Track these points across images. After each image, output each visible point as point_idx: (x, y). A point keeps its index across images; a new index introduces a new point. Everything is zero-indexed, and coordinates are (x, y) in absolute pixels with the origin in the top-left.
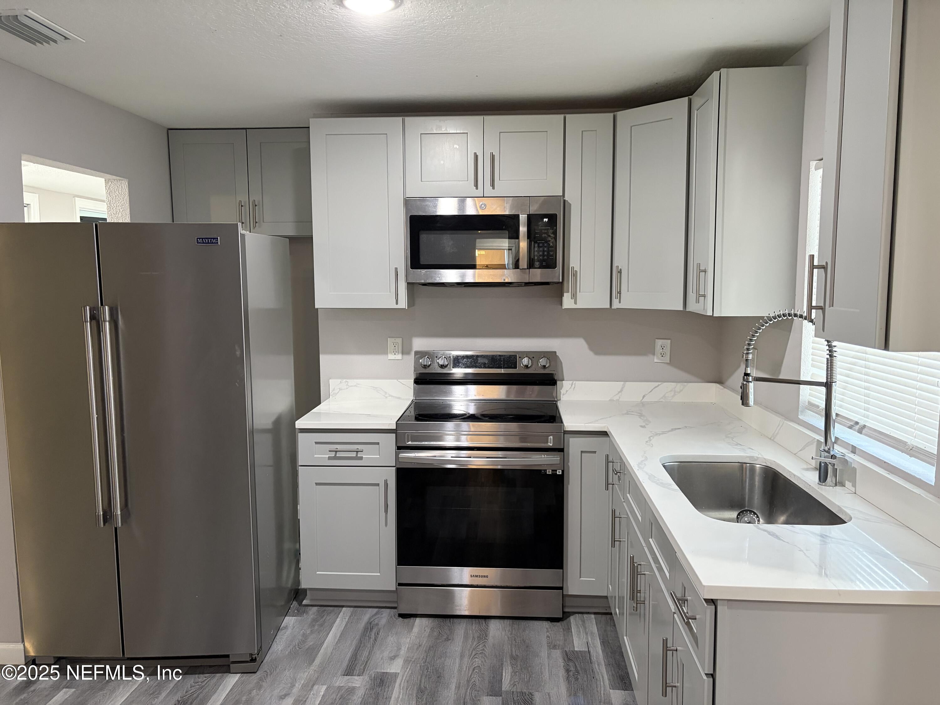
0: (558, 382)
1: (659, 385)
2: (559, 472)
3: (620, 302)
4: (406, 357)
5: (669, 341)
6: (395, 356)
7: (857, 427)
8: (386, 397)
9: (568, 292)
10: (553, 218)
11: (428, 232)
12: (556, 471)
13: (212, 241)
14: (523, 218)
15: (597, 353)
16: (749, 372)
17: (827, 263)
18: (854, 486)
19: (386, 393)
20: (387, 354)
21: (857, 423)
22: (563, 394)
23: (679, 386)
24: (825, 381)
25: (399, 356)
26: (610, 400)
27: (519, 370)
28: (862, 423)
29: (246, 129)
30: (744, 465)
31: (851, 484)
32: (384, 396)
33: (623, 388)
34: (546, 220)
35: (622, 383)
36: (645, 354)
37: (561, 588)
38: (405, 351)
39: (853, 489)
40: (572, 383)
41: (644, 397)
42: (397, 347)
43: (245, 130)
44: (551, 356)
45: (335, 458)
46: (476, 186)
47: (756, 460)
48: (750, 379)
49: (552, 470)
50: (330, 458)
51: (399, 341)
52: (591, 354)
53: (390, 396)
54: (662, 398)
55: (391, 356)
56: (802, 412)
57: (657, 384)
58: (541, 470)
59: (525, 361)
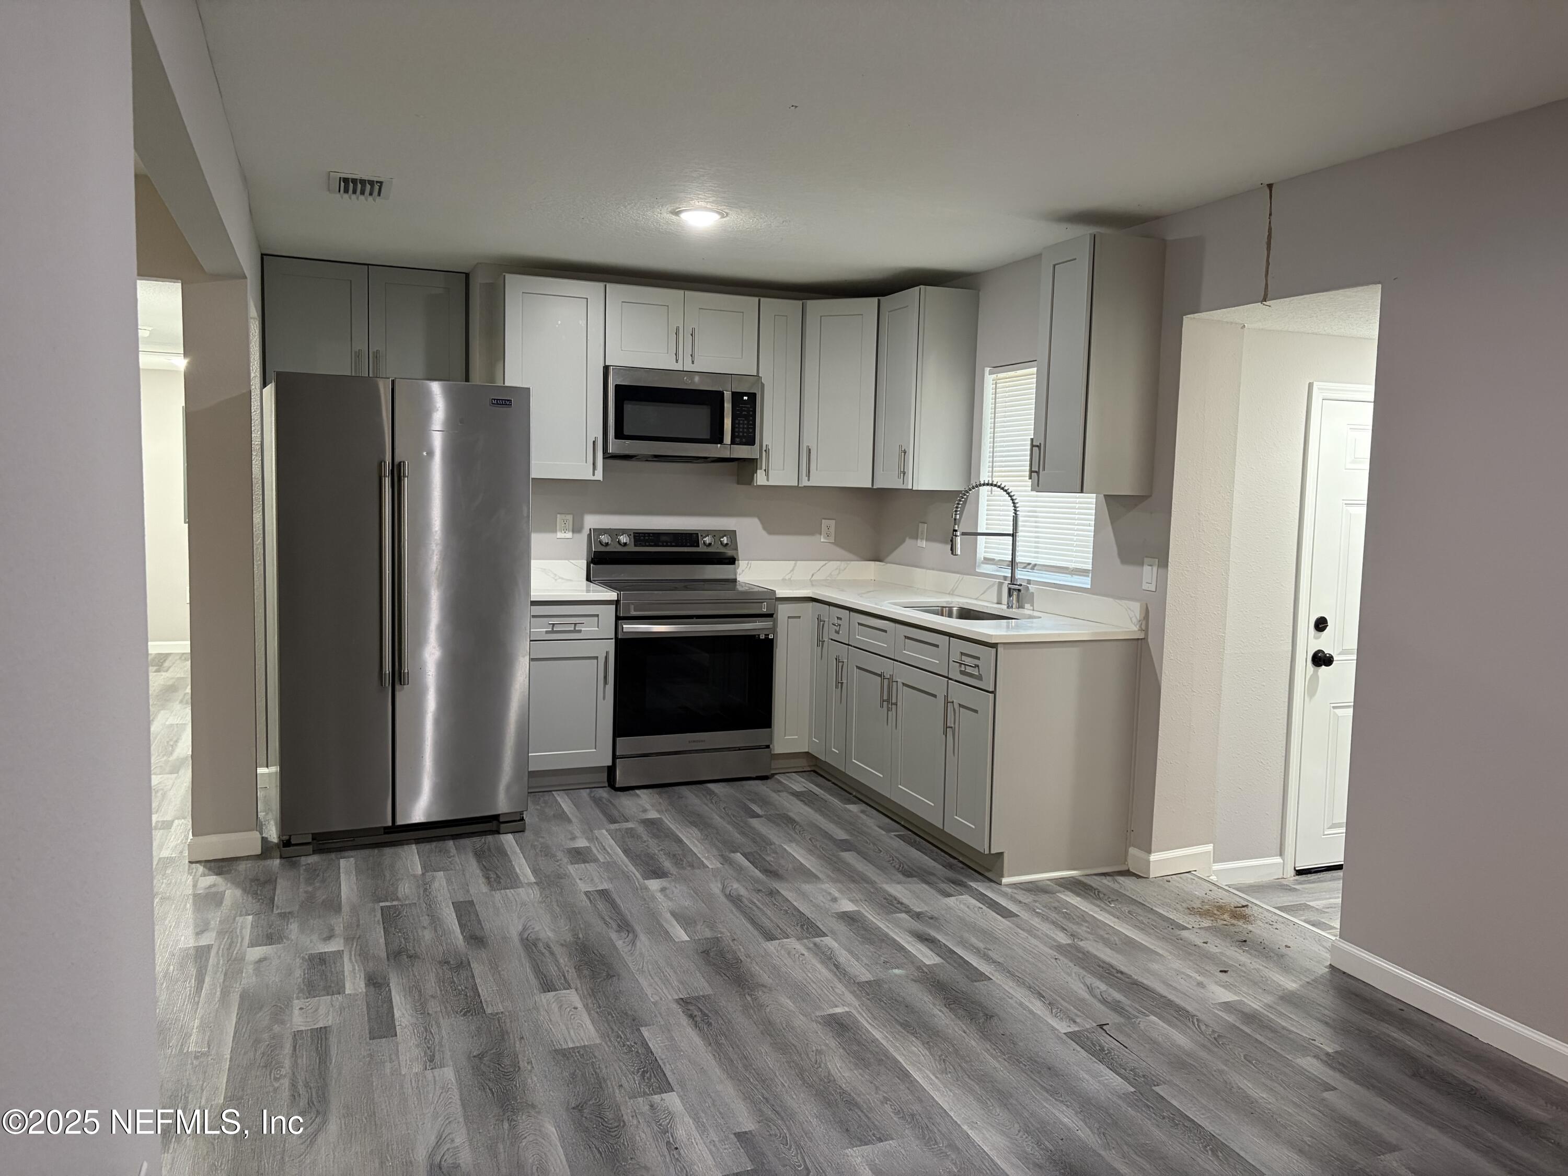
0: (736, 562)
1: (826, 564)
2: (771, 637)
3: (809, 480)
4: (577, 535)
5: (834, 521)
6: (565, 534)
7: (1030, 566)
8: (556, 580)
9: (761, 469)
10: (753, 396)
11: (634, 402)
12: (768, 635)
13: (507, 403)
14: (727, 395)
15: (770, 532)
16: (957, 529)
17: (1040, 444)
18: (1032, 605)
19: (556, 575)
20: (556, 532)
21: (1029, 564)
22: (740, 574)
23: (843, 564)
24: (1012, 532)
25: (569, 535)
26: (783, 580)
27: (702, 549)
28: (1033, 563)
29: (368, 265)
30: (944, 609)
31: (1029, 605)
32: (554, 578)
33: (794, 567)
34: (745, 398)
35: (794, 562)
36: (812, 534)
37: (768, 747)
38: (577, 529)
39: (1032, 608)
40: (748, 563)
41: (813, 575)
42: (567, 524)
43: (367, 267)
44: (732, 534)
45: (553, 632)
46: (677, 361)
47: (951, 604)
48: (958, 533)
49: (765, 635)
50: (547, 632)
51: (570, 517)
52: (764, 533)
53: (560, 578)
54: (828, 576)
55: (560, 535)
56: (979, 566)
57: (825, 562)
58: (755, 635)
59: (707, 540)
